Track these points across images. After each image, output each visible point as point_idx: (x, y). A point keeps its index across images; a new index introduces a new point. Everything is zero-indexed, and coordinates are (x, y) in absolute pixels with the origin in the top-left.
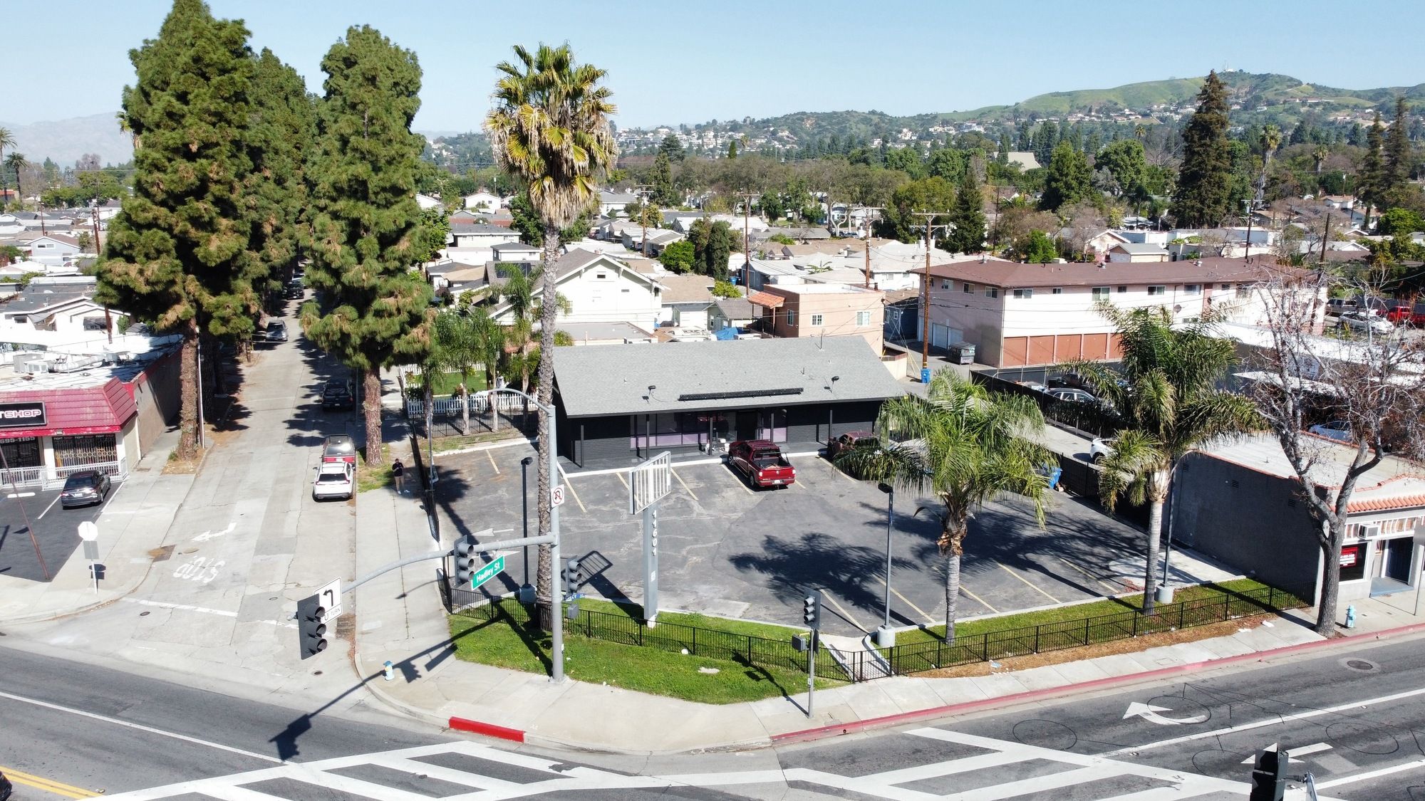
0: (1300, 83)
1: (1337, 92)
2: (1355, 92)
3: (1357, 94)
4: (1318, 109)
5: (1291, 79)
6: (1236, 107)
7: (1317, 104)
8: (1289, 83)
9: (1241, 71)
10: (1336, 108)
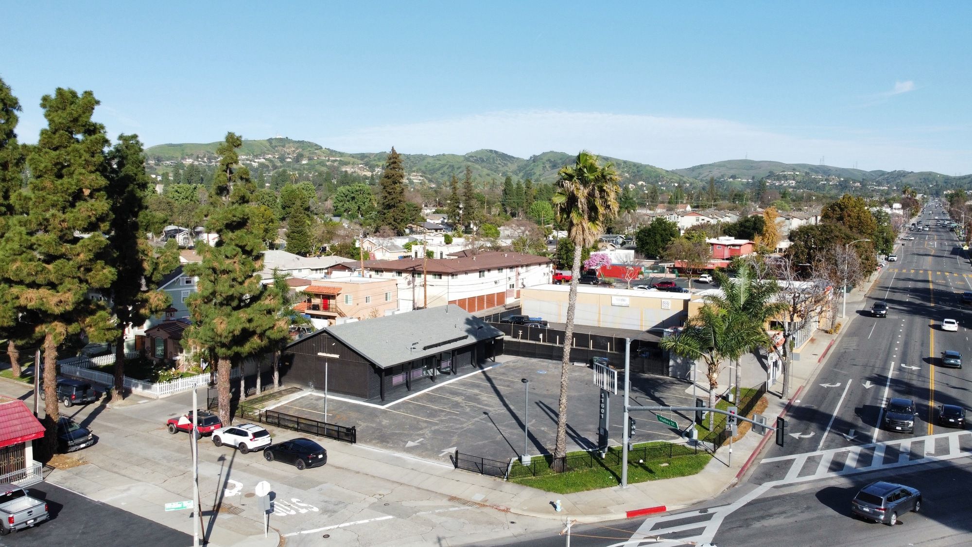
0: (321, 148)
1: (341, 154)
2: (351, 154)
3: (352, 156)
4: (336, 164)
5: (316, 145)
6: (289, 160)
7: (336, 161)
8: (316, 147)
9: (287, 138)
10: (346, 164)
